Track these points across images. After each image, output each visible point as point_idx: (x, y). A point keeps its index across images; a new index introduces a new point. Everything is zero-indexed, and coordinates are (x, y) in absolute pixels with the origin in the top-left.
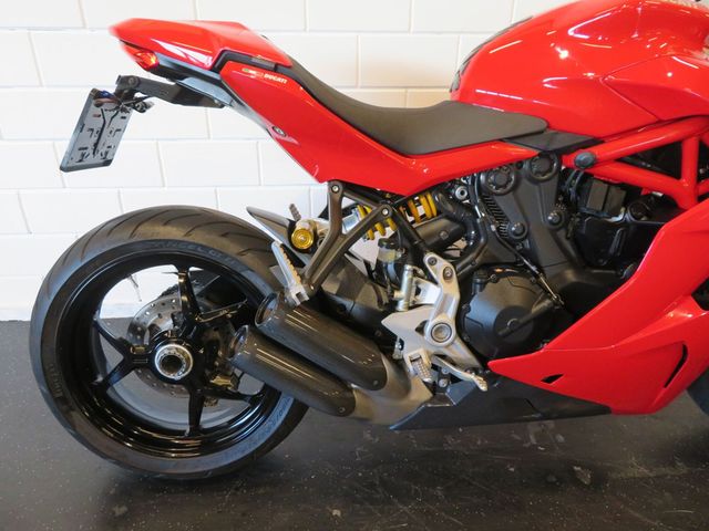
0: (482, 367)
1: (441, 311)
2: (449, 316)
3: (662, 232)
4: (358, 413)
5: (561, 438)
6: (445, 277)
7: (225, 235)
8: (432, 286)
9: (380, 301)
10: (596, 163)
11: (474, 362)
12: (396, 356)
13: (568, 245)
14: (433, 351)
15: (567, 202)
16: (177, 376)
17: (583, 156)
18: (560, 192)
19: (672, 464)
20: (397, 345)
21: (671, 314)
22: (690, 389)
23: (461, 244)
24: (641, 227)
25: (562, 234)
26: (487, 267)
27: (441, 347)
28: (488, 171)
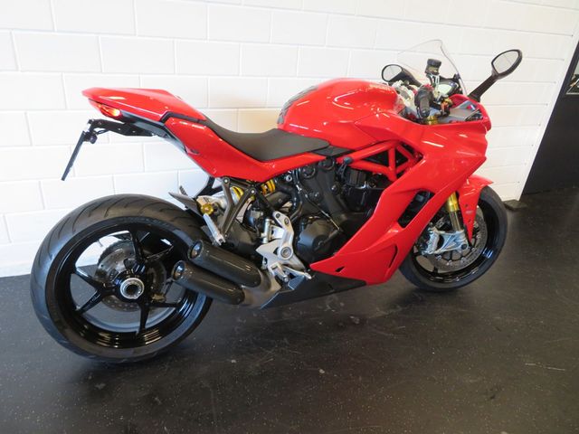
0: (307, 267)
1: (285, 241)
2: (289, 244)
3: (383, 193)
4: (245, 302)
5: (342, 304)
6: (286, 224)
7: (161, 211)
8: (280, 229)
9: (252, 240)
10: (352, 161)
11: (302, 266)
12: (263, 268)
13: (342, 201)
14: (282, 262)
15: (340, 180)
16: (135, 297)
17: (346, 158)
18: (336, 175)
19: (395, 307)
20: (264, 262)
21: (389, 232)
22: (400, 268)
23: (288, 204)
24: (374, 191)
25: (338, 196)
26: (305, 216)
27: (286, 260)
28: (302, 167)
